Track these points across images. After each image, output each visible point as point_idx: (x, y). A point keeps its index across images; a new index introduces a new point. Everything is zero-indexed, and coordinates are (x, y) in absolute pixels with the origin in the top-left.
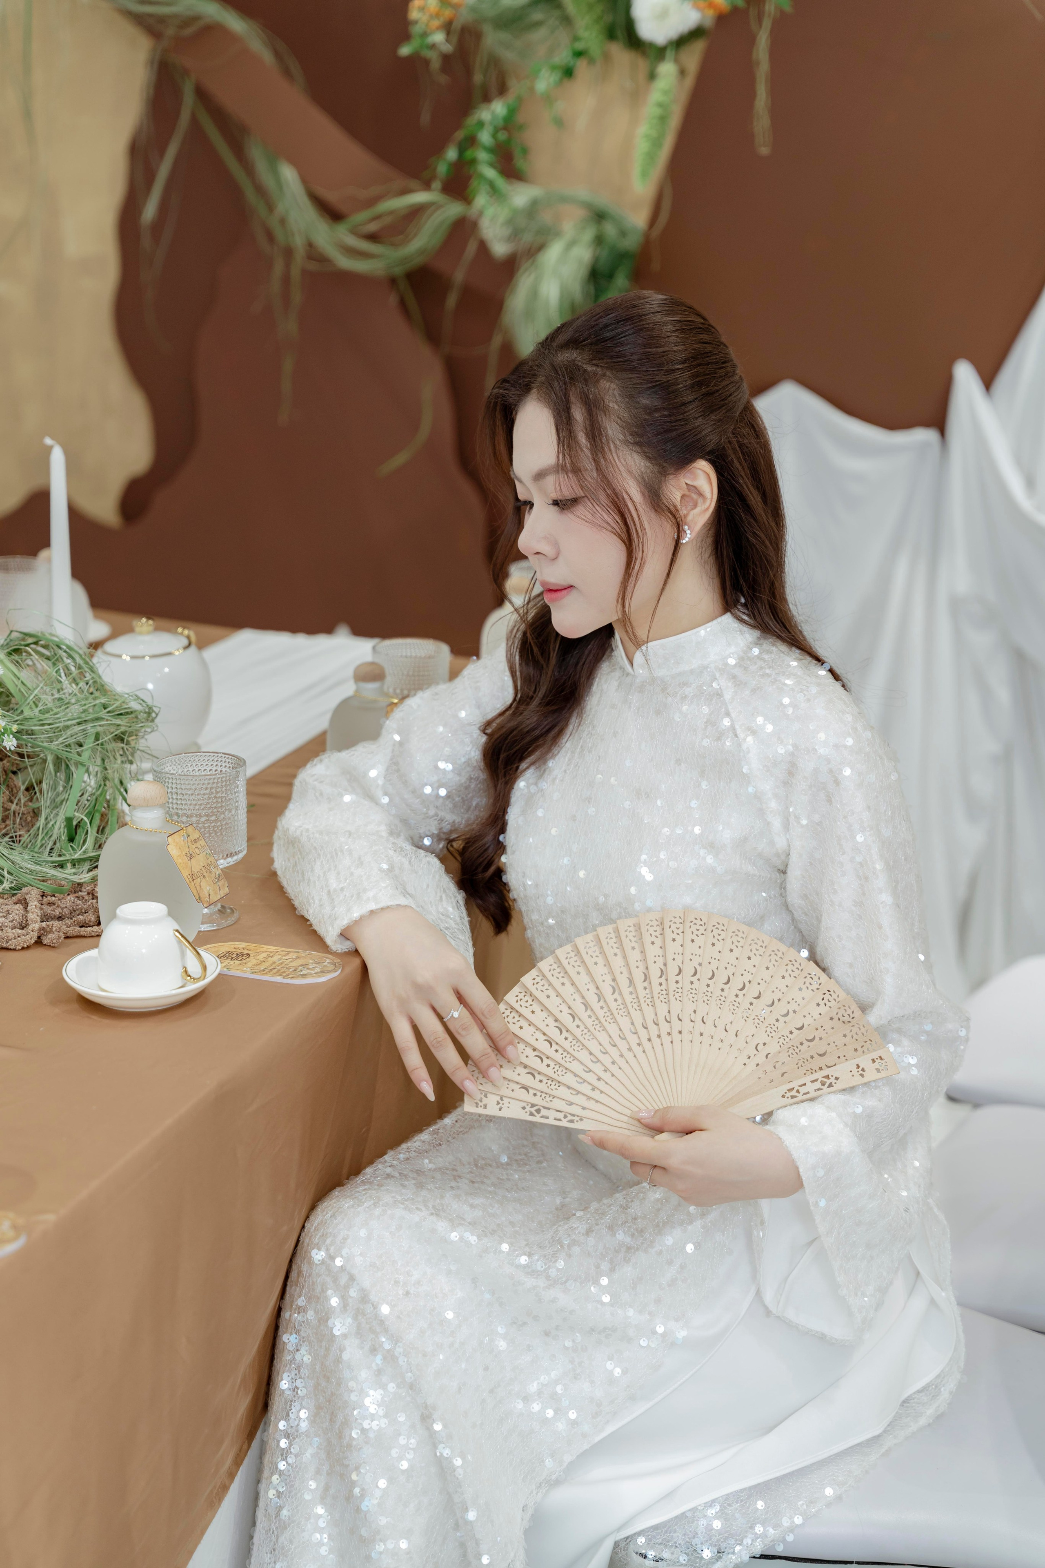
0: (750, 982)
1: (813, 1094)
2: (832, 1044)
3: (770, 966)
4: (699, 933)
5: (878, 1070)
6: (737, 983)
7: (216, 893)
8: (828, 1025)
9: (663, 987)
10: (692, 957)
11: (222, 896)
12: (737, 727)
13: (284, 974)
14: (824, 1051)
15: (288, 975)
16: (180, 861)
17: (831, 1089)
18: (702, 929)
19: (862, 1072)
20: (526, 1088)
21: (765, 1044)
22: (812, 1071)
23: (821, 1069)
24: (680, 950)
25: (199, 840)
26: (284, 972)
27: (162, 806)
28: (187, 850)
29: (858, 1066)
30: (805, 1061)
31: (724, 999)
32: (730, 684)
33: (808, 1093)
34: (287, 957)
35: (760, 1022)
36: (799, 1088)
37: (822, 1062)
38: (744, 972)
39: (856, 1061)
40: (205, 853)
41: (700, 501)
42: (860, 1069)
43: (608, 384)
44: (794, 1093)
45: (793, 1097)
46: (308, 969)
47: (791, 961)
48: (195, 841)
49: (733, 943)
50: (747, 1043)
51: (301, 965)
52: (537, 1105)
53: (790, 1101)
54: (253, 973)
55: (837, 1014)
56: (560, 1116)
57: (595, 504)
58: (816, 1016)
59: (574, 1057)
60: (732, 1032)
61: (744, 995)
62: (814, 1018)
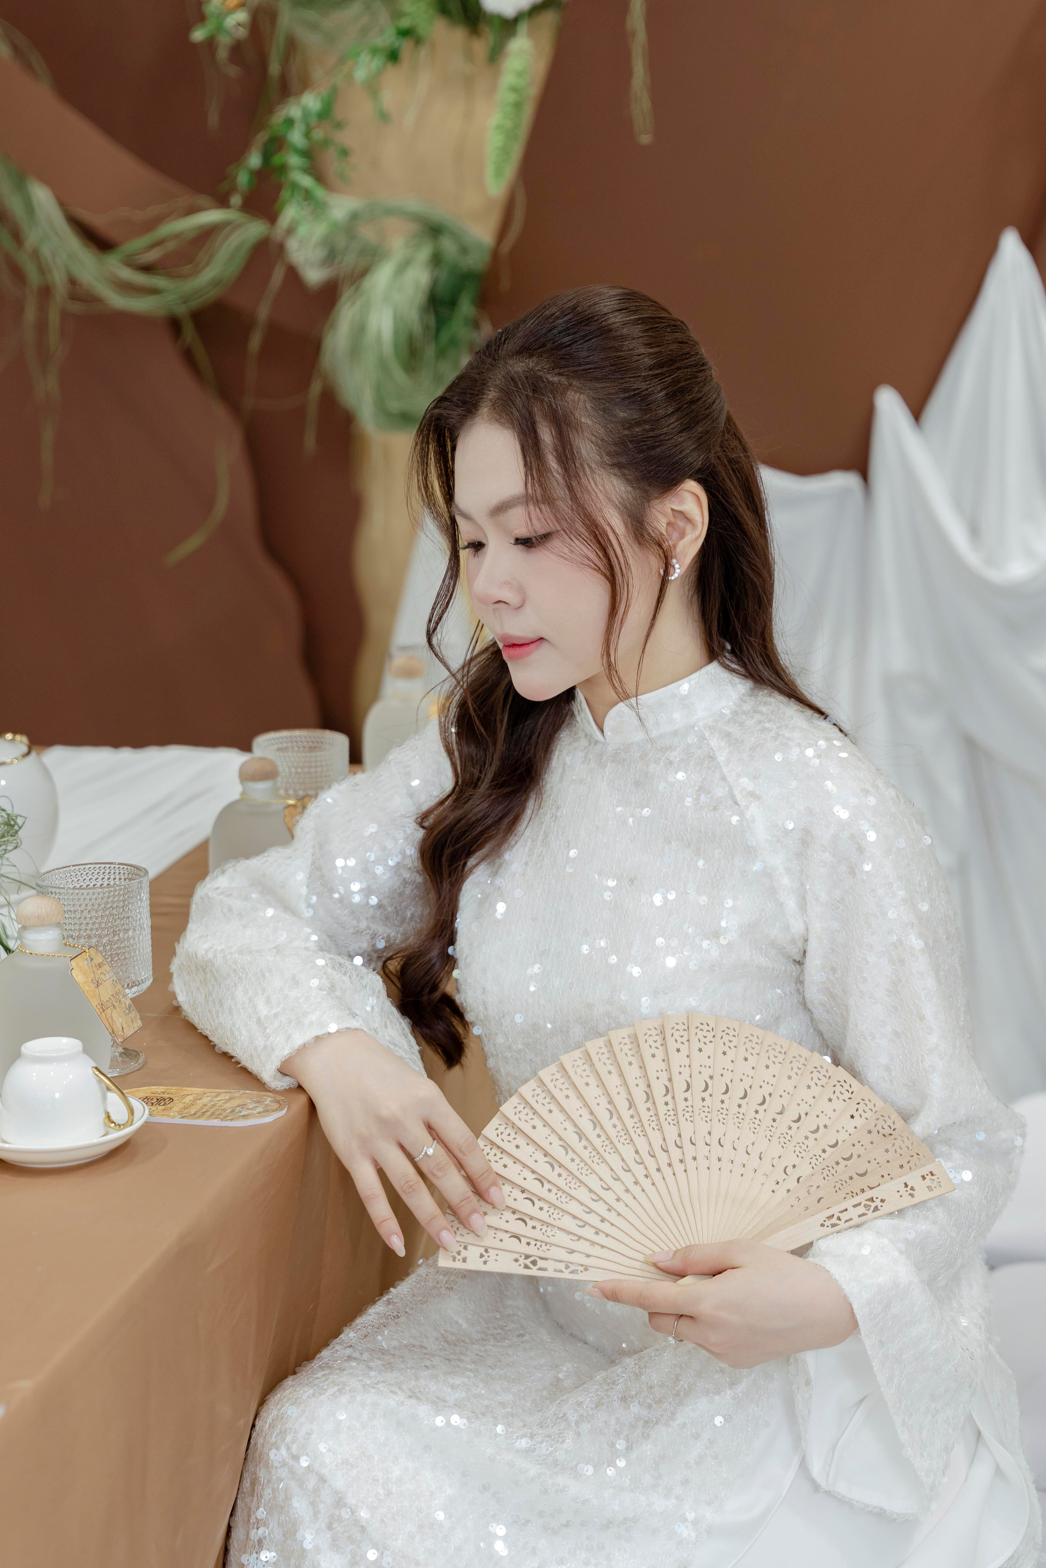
0: (770, 1095)
1: (856, 1221)
2: (872, 1161)
3: (793, 1074)
4: (707, 1040)
5: (930, 1188)
6: (755, 1097)
7: (129, 1026)
8: (866, 1139)
9: (670, 1107)
10: (701, 1069)
11: (136, 1029)
12: (736, 793)
13: (221, 1117)
14: (865, 1170)
15: (226, 1117)
16: (87, 988)
17: (877, 1213)
18: (710, 1035)
19: (912, 1192)
20: (517, 1237)
21: (794, 1166)
22: (853, 1194)
23: (863, 1191)
24: (686, 1061)
25: (104, 965)
26: (220, 1114)
27: (58, 925)
28: (93, 976)
29: (906, 1185)
30: (844, 1183)
31: (742, 1117)
32: (723, 744)
33: (851, 1219)
34: (218, 1099)
35: (786, 1141)
36: (840, 1215)
37: (864, 1182)
38: (762, 1084)
39: (904, 1179)
40: (111, 980)
41: (689, 528)
42: (909, 1188)
43: (577, 395)
44: (834, 1220)
45: (833, 1225)
46: (248, 1109)
47: (816, 1068)
48: (100, 966)
49: (747, 1050)
50: (773, 1166)
51: (239, 1106)
52: (531, 1256)
53: (830, 1230)
54: (182, 1117)
55: (876, 1126)
56: (562, 1266)
57: (572, 536)
58: (852, 1130)
59: (571, 1196)
60: (755, 1155)
61: (765, 1111)
62: (848, 1133)
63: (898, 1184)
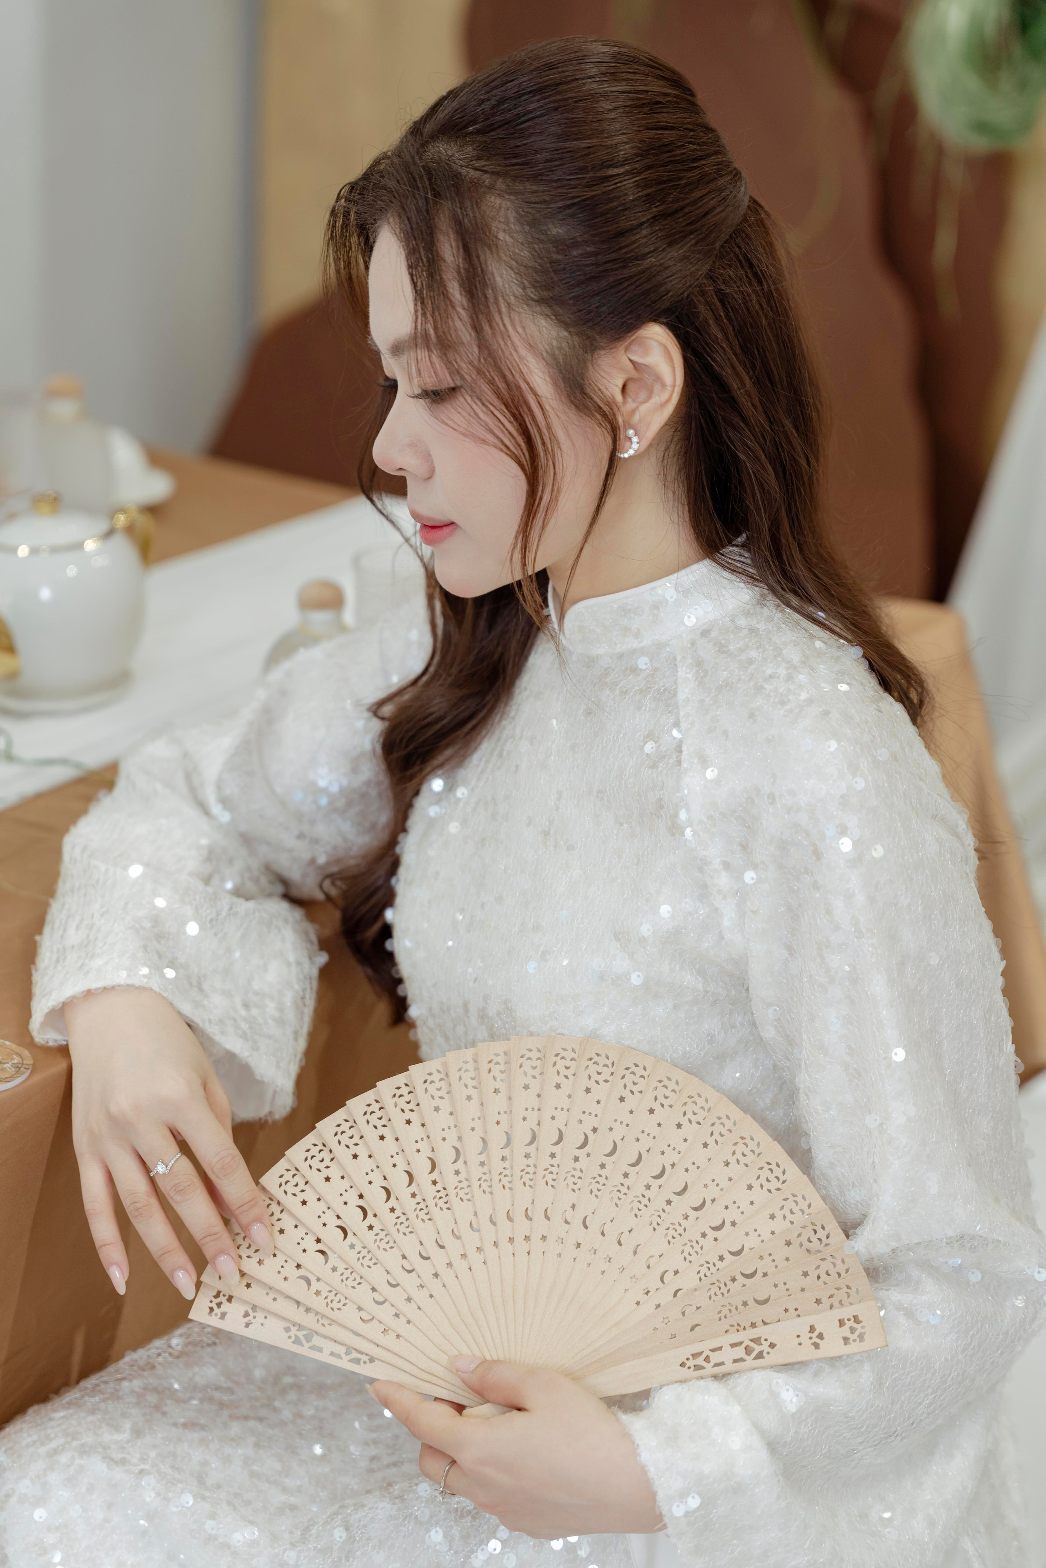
0: (673, 1165)
1: (729, 1367)
2: (781, 1285)
3: (710, 1142)
5: (845, 1340)
6: (651, 1166)
8: (782, 1251)
10: (583, 1117)
14: (767, 1297)
17: (759, 1362)
18: (606, 1072)
19: (818, 1341)
20: (294, 1300)
21: (676, 1272)
22: (740, 1328)
23: (753, 1325)
29: (812, 1329)
30: (733, 1309)
31: (626, 1191)
33: (722, 1364)
35: (676, 1235)
36: (710, 1354)
37: (757, 1313)
38: (666, 1149)
39: (813, 1320)
41: (657, 387)
42: (815, 1334)
43: (498, 201)
44: (700, 1361)
45: (698, 1367)
49: (656, 1099)
50: (649, 1267)
52: (307, 1328)
53: (691, 1373)
55: (799, 1235)
56: (340, 1350)
58: (766, 1235)
59: (377, 1258)
60: (629, 1247)
61: (660, 1187)
62: (761, 1238)
63: (801, 1326)
